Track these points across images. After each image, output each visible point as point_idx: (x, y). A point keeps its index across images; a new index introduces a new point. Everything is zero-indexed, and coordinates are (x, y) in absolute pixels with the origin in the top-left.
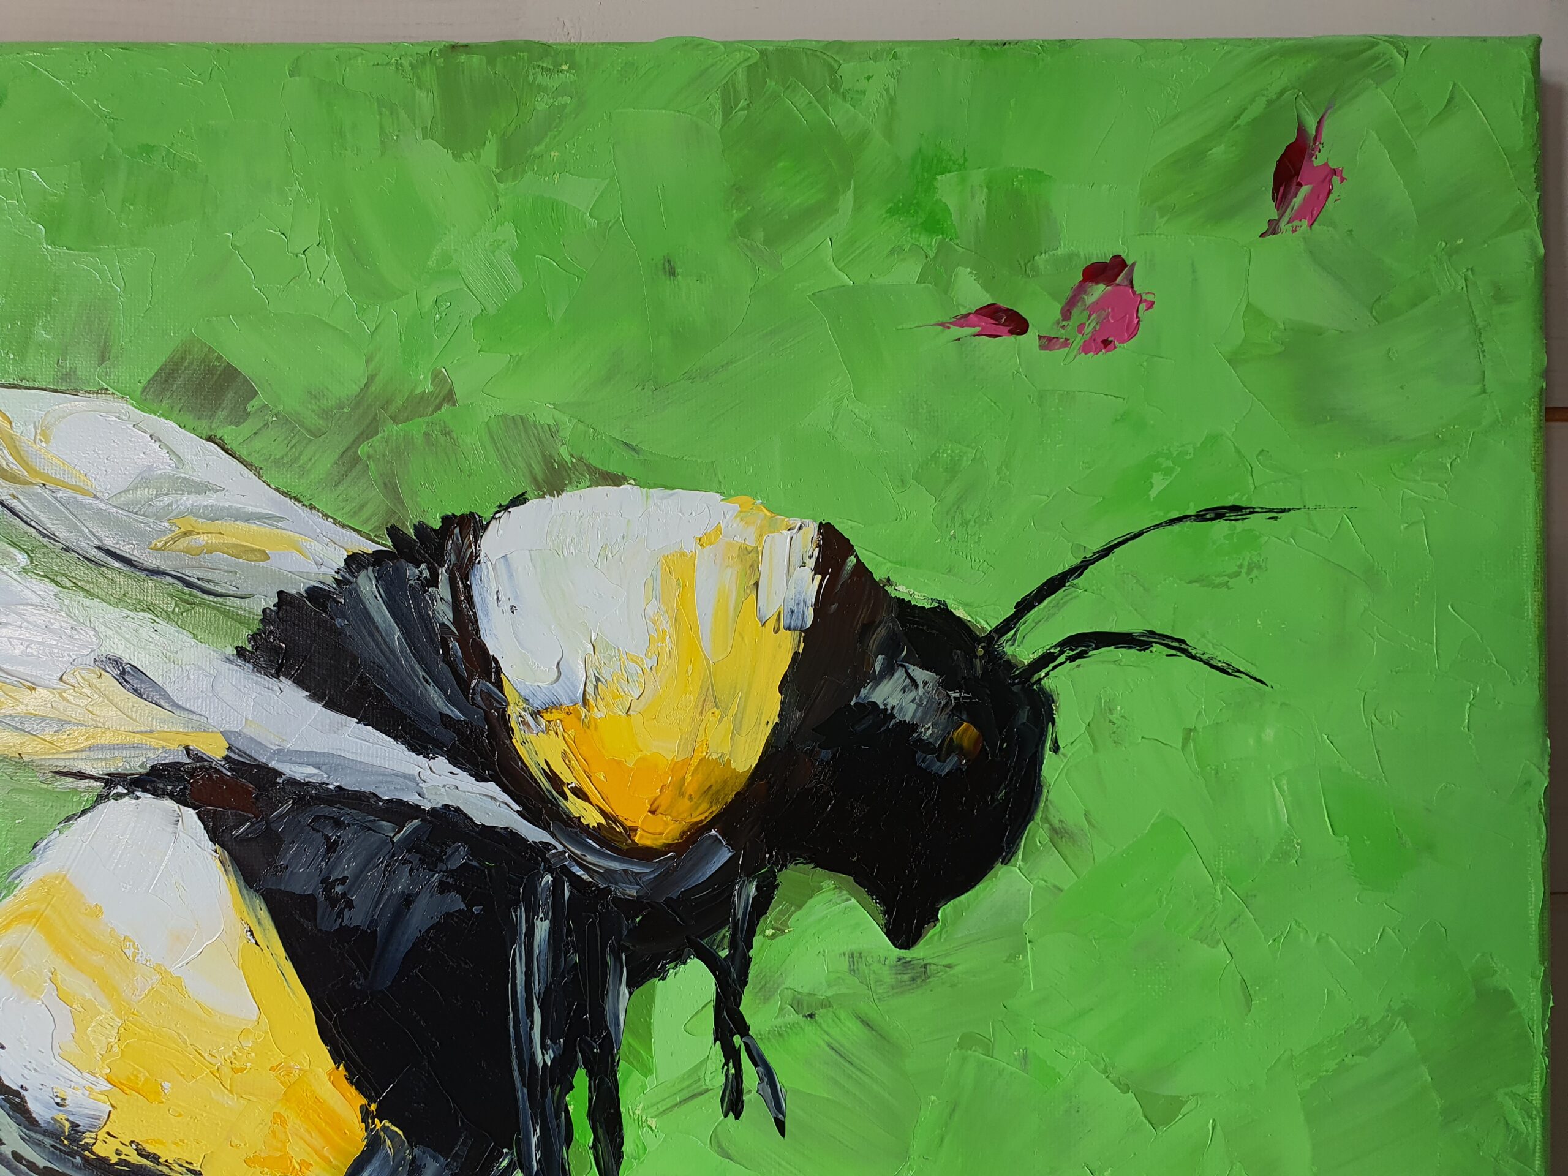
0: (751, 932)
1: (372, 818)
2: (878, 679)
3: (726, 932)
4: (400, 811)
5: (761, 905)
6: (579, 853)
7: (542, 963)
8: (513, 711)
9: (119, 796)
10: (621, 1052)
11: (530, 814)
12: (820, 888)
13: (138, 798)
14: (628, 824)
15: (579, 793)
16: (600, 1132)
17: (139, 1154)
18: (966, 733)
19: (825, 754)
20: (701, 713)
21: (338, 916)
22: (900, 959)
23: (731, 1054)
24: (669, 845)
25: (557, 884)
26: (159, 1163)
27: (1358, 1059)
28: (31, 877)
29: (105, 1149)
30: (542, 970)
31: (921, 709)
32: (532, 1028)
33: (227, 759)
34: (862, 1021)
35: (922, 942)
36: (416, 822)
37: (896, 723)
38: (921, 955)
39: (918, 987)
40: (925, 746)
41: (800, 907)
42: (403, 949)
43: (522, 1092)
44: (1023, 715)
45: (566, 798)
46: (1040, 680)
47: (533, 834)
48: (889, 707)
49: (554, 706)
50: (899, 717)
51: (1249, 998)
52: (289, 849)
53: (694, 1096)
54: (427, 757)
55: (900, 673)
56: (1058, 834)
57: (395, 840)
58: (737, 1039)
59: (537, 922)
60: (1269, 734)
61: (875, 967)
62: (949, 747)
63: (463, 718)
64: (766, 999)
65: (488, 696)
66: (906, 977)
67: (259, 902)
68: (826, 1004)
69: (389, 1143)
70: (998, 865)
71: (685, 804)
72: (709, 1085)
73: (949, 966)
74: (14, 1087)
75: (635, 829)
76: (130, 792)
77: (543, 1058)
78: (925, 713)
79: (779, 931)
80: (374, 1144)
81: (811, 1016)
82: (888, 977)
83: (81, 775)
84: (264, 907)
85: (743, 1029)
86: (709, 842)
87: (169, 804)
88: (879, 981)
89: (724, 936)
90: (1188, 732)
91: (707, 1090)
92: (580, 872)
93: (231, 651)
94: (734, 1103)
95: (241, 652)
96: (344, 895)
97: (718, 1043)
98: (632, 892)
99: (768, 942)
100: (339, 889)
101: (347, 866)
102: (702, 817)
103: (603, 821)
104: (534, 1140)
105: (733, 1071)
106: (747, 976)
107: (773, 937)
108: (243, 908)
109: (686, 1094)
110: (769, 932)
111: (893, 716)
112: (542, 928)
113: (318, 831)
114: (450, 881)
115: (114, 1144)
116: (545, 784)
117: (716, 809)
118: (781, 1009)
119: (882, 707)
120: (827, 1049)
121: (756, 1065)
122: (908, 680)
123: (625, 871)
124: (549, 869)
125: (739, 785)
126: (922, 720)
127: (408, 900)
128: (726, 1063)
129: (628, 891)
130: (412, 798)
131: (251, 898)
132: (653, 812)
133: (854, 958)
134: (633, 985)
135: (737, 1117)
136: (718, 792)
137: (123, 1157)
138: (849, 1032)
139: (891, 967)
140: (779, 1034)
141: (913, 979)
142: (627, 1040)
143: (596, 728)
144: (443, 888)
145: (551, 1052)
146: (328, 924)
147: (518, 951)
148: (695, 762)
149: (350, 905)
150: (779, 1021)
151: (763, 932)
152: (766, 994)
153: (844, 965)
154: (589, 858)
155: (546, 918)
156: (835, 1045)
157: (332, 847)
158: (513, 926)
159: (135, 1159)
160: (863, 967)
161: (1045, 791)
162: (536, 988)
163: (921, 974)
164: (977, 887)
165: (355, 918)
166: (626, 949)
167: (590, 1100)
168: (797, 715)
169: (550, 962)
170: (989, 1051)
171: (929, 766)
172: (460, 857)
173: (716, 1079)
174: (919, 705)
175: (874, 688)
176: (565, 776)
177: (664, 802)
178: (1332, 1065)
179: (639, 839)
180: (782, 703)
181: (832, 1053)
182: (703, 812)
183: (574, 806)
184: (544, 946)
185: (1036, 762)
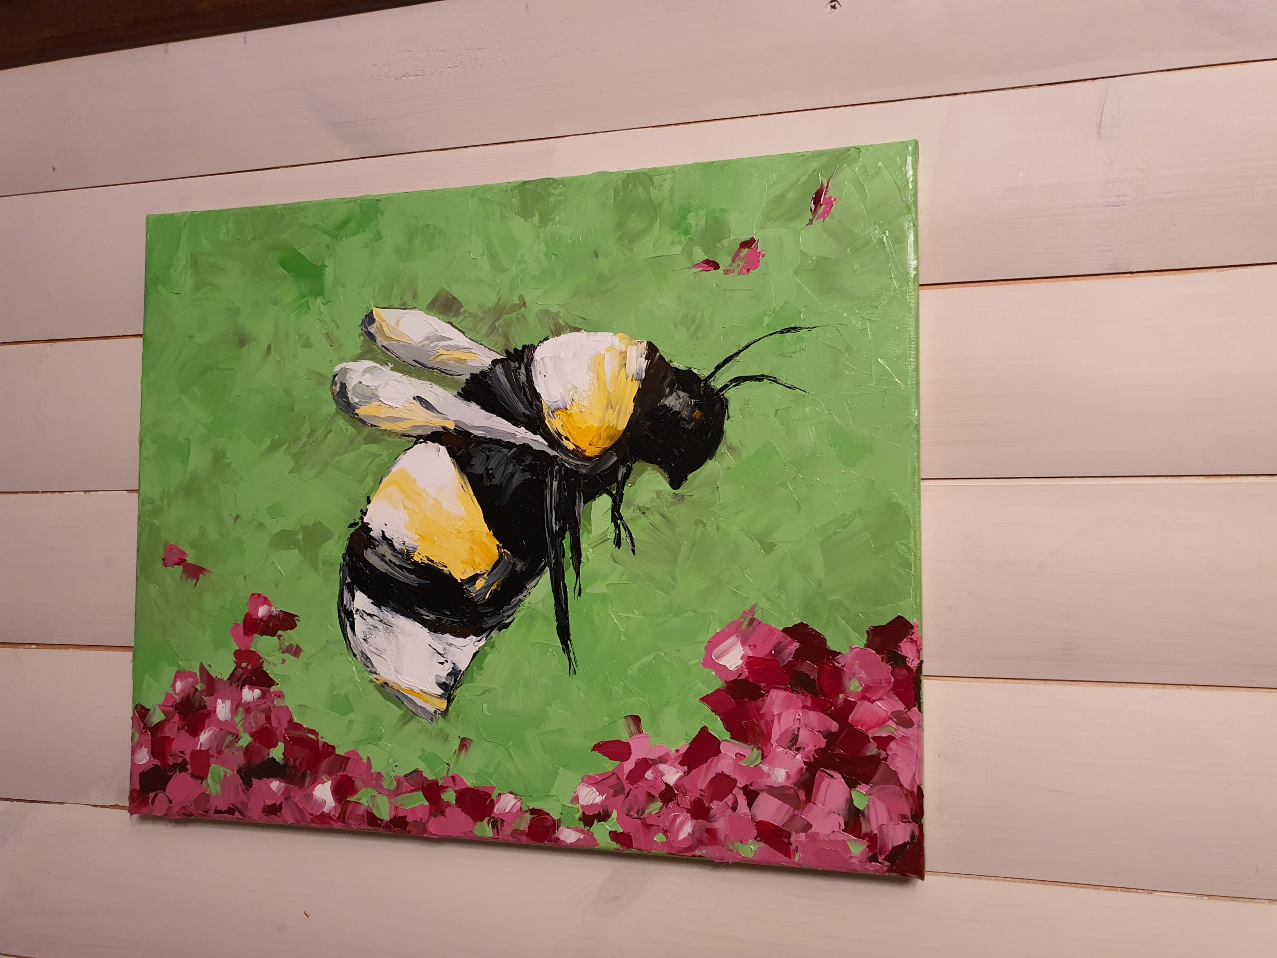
0: (624, 485)
1: (501, 448)
2: (667, 396)
3: (615, 485)
4: (510, 445)
5: (626, 476)
6: (567, 459)
7: (555, 496)
8: (545, 411)
9: (421, 443)
10: (581, 526)
11: (551, 446)
12: (647, 470)
13: (427, 443)
14: (583, 449)
15: (567, 438)
16: (574, 553)
17: (428, 560)
18: (697, 414)
19: (649, 423)
20: (607, 411)
21: (490, 481)
22: (674, 493)
23: (617, 527)
24: (596, 456)
25: (560, 469)
26: (434, 563)
27: (841, 530)
28: (394, 469)
29: (417, 558)
30: (555, 498)
31: (682, 406)
32: (552, 518)
33: (455, 429)
34: (661, 515)
35: (681, 488)
36: (515, 449)
37: (673, 412)
38: (681, 492)
39: (681, 503)
40: (684, 419)
41: (640, 476)
42: (510, 493)
43: (548, 539)
44: (718, 407)
45: (562, 440)
46: (723, 394)
47: (552, 453)
48: (671, 406)
49: (558, 409)
50: (674, 410)
51: (800, 508)
52: (474, 459)
53: (605, 541)
54: (518, 427)
55: (675, 394)
56: (729, 448)
57: (508, 455)
58: (619, 521)
59: (554, 482)
60: (807, 410)
61: (666, 496)
62: (692, 419)
63: (530, 414)
64: (629, 508)
65: (537, 406)
66: (676, 500)
67: (465, 477)
68: (648, 509)
69: (506, 557)
70: (708, 460)
71: (601, 442)
72: (609, 537)
73: (691, 496)
74: (390, 538)
75: (585, 451)
76: (425, 442)
77: (555, 527)
78: (683, 407)
79: (633, 484)
80: (501, 556)
81: (644, 513)
82: (670, 500)
83: (409, 436)
84: (467, 478)
85: (621, 518)
86: (609, 454)
87: (437, 444)
88: (667, 501)
89: (615, 486)
90: (777, 410)
91: (609, 539)
92: (567, 465)
93: (455, 393)
94: (618, 542)
95: (459, 393)
96: (492, 473)
97: (613, 523)
98: (584, 471)
99: (629, 488)
100: (490, 472)
101: (492, 464)
102: (607, 446)
103: (574, 447)
104: (553, 556)
105: (617, 532)
106: (622, 500)
107: (631, 486)
108: (460, 478)
109: (602, 540)
110: (630, 485)
111: (672, 409)
112: (555, 484)
113: (484, 453)
114: (526, 468)
115: (420, 557)
116: (556, 436)
117: (612, 443)
118: (634, 510)
119: (668, 406)
120: (649, 524)
121: (625, 530)
122: (677, 396)
123: (582, 465)
124: (558, 464)
125: (620, 435)
126: (682, 410)
127: (513, 475)
128: (616, 530)
129: (583, 471)
130: (513, 441)
131: (462, 476)
132: (590, 445)
133: (659, 493)
134: (585, 503)
135: (619, 548)
136: (612, 437)
137: (423, 561)
138: (656, 519)
139: (671, 496)
140: (633, 519)
141: (679, 500)
142: (583, 522)
143: (572, 416)
144: (524, 471)
145: (558, 526)
146: (487, 484)
147: (548, 491)
148: (604, 427)
149: (494, 478)
150: (633, 515)
151: (627, 485)
152: (628, 506)
153: (655, 496)
154: (570, 460)
155: (556, 480)
156: (652, 523)
157: (488, 457)
158: (546, 484)
159: (427, 562)
160: (661, 496)
161: (725, 433)
162: (553, 505)
163: (681, 498)
164: (701, 468)
165: (495, 481)
166: (582, 491)
167: (571, 542)
168: (640, 410)
169: (558, 495)
170: (705, 525)
171: (685, 426)
172: (529, 460)
173: (612, 535)
174: (681, 405)
175: (665, 400)
176: (562, 433)
177: (595, 441)
178: (831, 532)
179: (587, 454)
180: (634, 406)
181: (650, 525)
182: (608, 444)
183: (565, 443)
184: (556, 490)
185: (722, 423)
